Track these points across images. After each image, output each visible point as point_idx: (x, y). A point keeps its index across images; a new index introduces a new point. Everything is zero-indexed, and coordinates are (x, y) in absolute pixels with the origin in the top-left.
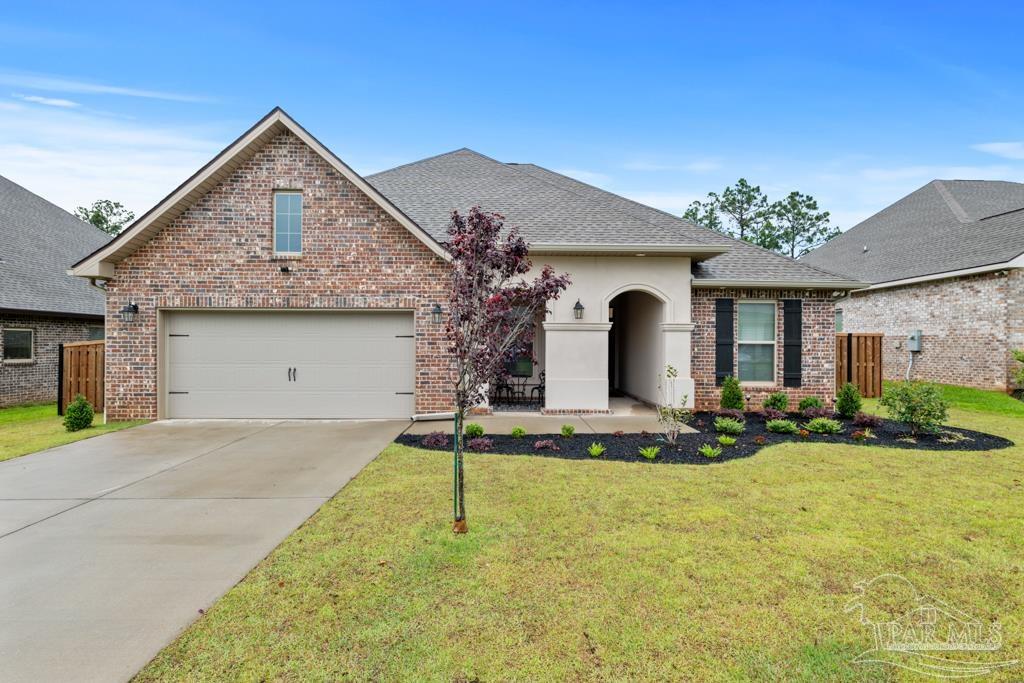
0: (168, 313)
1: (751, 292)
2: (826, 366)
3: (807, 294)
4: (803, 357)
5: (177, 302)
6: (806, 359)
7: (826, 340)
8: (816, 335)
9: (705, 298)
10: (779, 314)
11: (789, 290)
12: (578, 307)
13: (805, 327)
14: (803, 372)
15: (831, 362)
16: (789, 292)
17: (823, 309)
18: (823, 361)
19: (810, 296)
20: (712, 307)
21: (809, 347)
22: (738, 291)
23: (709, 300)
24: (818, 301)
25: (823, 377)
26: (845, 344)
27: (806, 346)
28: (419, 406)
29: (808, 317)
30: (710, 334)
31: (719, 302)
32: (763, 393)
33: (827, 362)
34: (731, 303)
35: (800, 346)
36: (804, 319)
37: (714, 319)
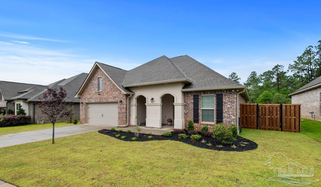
0: (87, 104)
1: (205, 92)
2: (233, 117)
3: (225, 91)
4: (223, 114)
5: (87, 101)
6: (225, 115)
7: (233, 108)
8: (229, 106)
9: (190, 95)
10: (215, 99)
11: (218, 90)
12: (153, 99)
13: (224, 103)
14: (223, 119)
15: (235, 116)
16: (218, 91)
17: (232, 96)
18: (232, 116)
19: (226, 92)
20: (192, 97)
21: (226, 110)
22: (200, 92)
23: (191, 95)
24: (229, 93)
25: (232, 122)
27: (225, 110)
29: (225, 99)
30: (191, 106)
31: (194, 96)
32: (209, 126)
33: (233, 116)
34: (198, 96)
35: (222, 110)
36: (224, 100)
37: (193, 101)
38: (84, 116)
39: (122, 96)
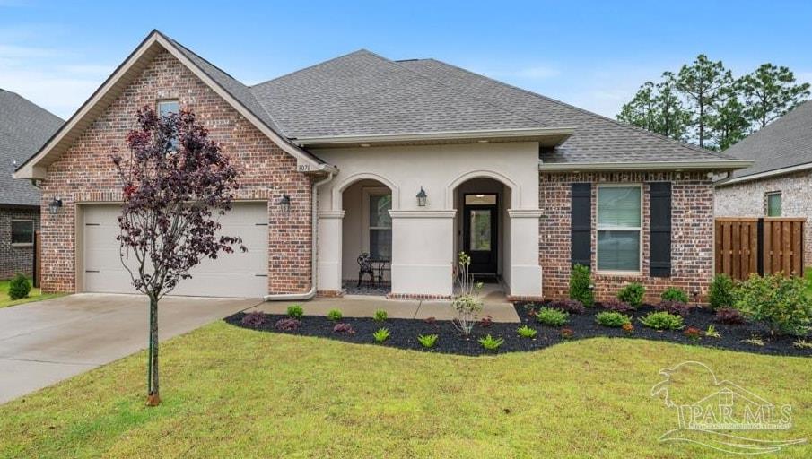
0: (84, 207)
1: (611, 175)
2: (702, 254)
3: (678, 176)
4: (673, 245)
6: (677, 247)
7: (701, 226)
8: (689, 221)
9: (559, 183)
10: (645, 198)
11: (656, 172)
12: (422, 195)
13: (675, 212)
14: (673, 261)
15: (708, 250)
16: (656, 174)
17: (699, 192)
18: (698, 249)
19: (682, 178)
20: (567, 192)
21: (681, 234)
22: (596, 174)
23: (563, 185)
24: (691, 183)
25: (698, 267)
26: (755, 231)
27: (677, 232)
28: (273, 287)
29: (679, 201)
30: (565, 220)
31: (574, 187)
32: (626, 283)
33: (703, 250)
34: (589, 187)
35: (670, 232)
36: (674, 203)
37: (569, 205)
38: (69, 263)
39: (288, 180)
